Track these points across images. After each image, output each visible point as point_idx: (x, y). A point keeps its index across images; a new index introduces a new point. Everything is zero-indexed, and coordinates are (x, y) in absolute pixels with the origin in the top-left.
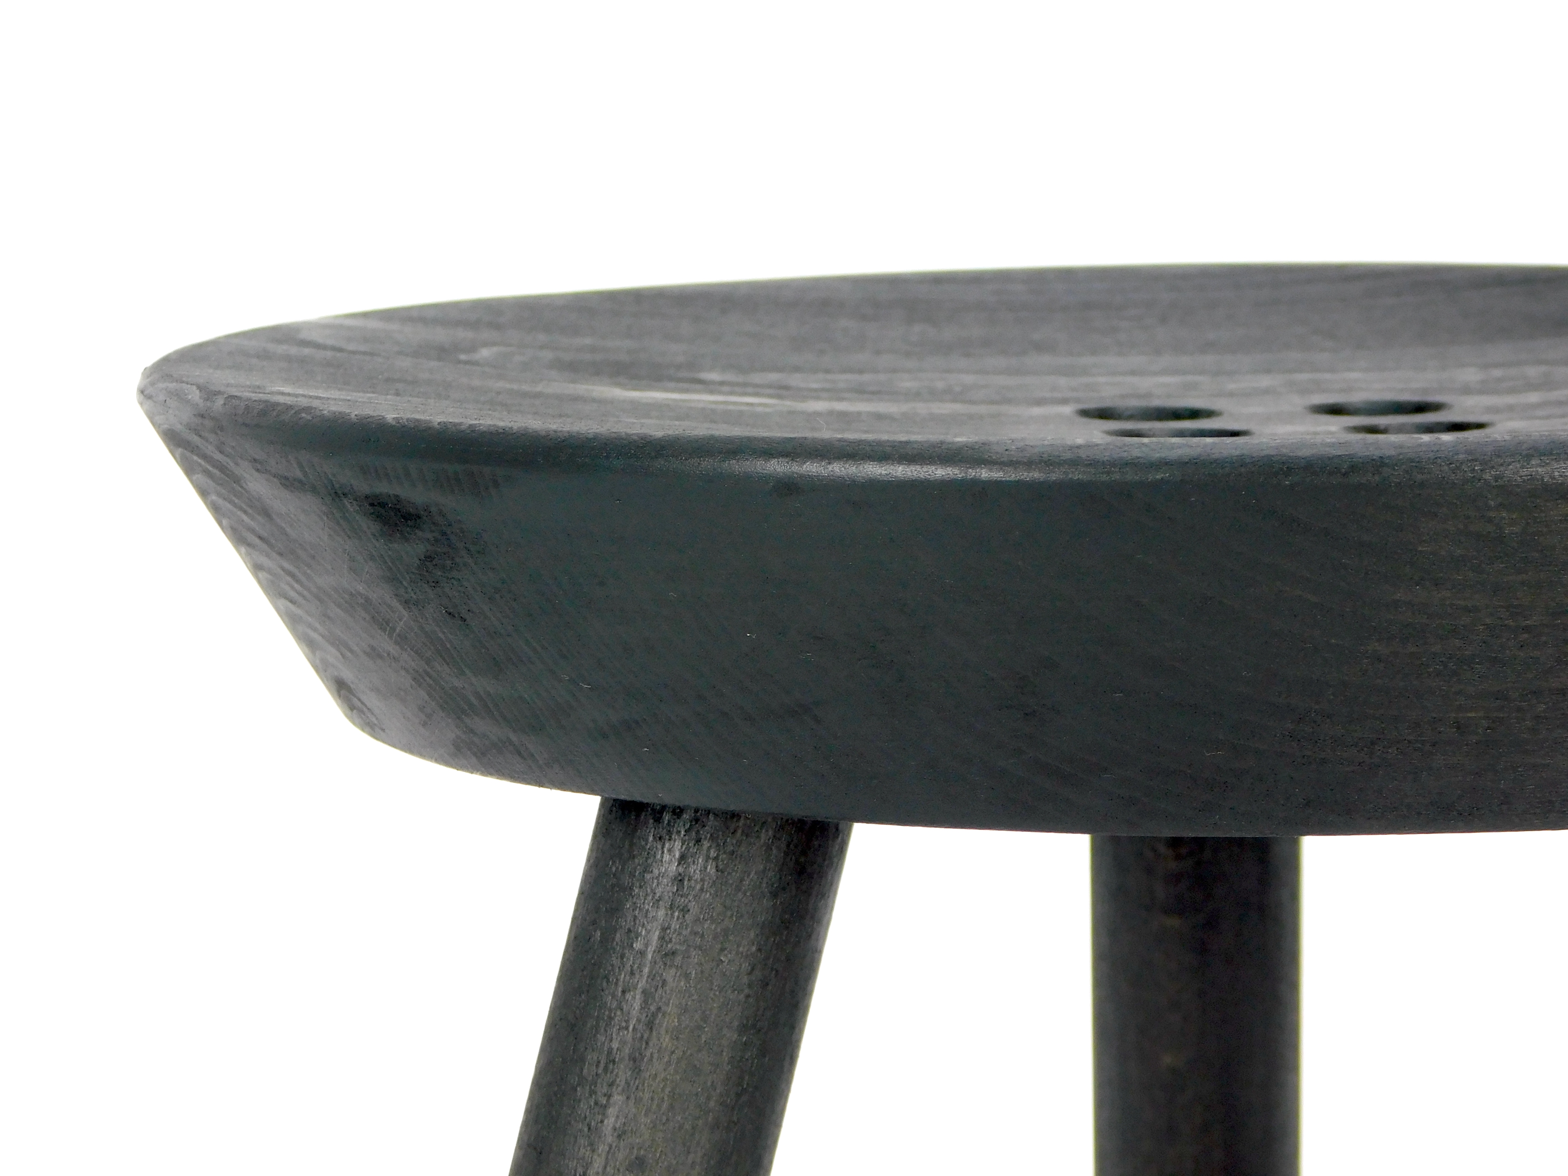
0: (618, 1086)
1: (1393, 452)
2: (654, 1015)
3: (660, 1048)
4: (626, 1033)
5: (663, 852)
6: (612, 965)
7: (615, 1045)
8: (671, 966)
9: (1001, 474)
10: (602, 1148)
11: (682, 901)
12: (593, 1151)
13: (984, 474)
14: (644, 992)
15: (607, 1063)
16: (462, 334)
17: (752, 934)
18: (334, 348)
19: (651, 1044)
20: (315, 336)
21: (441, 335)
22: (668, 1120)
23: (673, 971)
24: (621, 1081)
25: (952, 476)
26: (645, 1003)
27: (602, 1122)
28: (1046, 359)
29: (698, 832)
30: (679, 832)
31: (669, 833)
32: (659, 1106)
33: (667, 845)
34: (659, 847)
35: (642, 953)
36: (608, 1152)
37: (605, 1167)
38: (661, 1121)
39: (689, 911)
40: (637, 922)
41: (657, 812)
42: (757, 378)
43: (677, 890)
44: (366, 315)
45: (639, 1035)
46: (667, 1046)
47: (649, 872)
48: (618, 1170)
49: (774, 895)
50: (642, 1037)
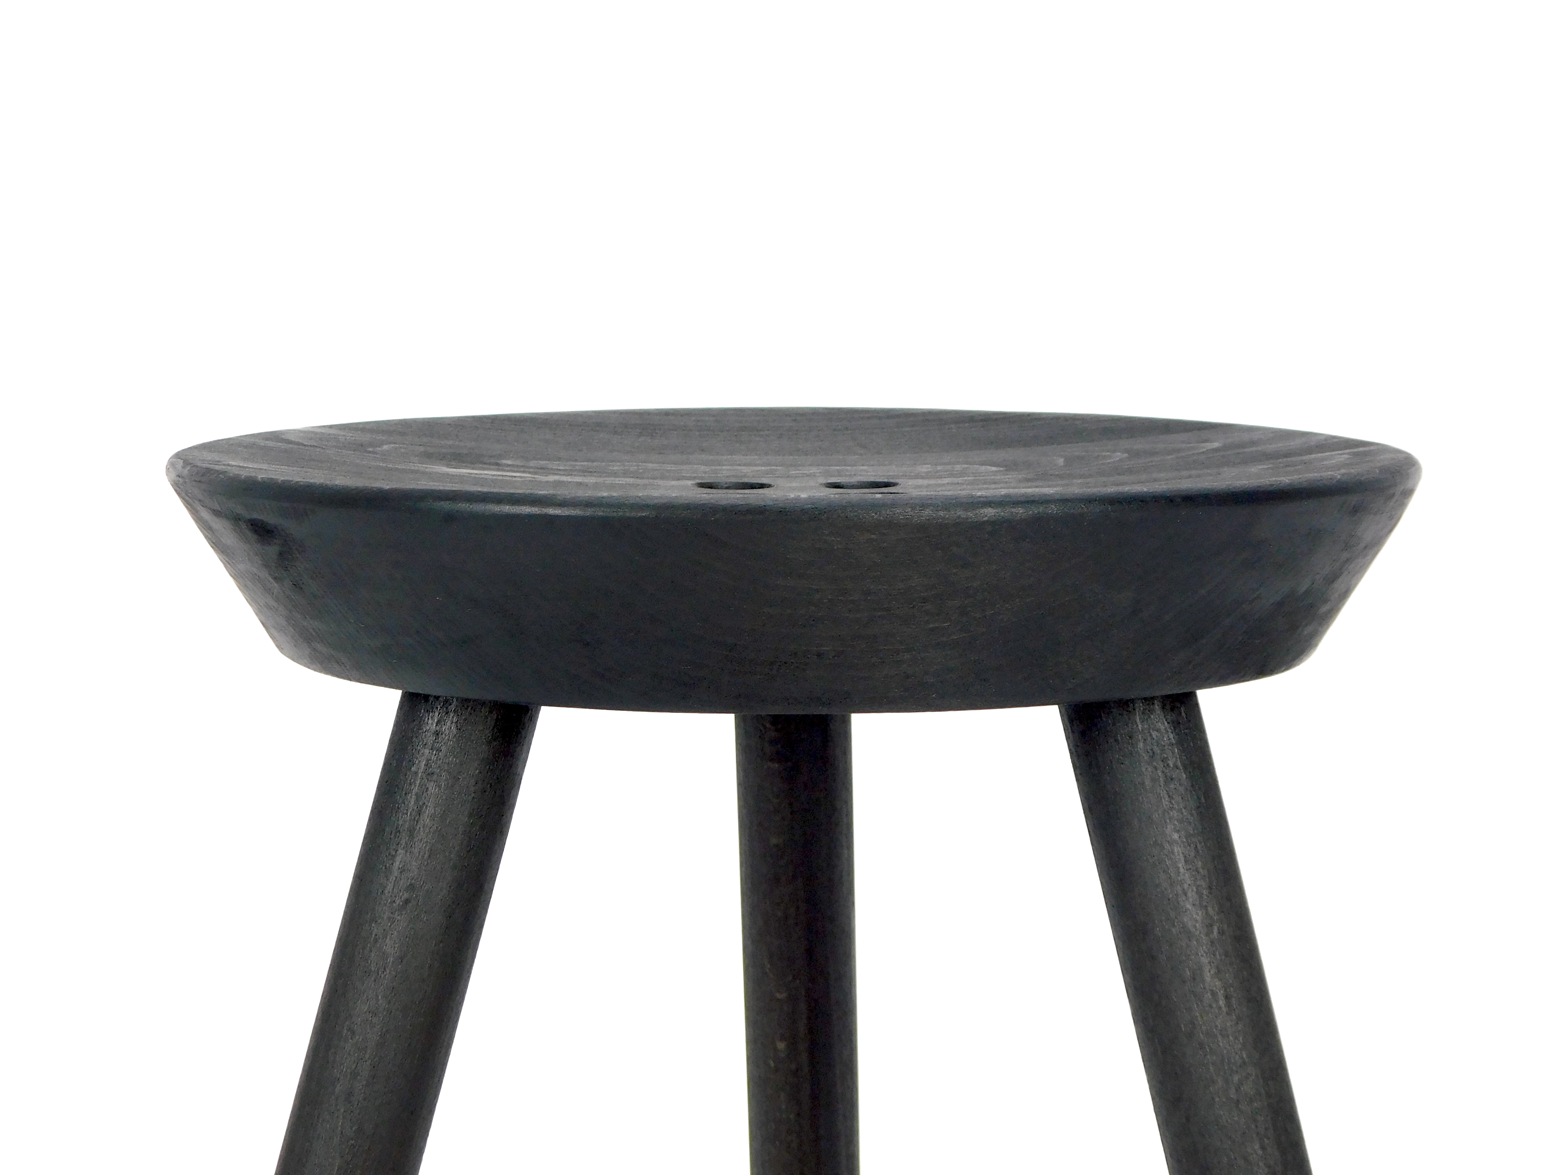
0: (402, 845)
1: (771, 503)
2: (422, 807)
3: (424, 825)
4: (406, 816)
5: (428, 719)
6: (401, 780)
7: (401, 823)
8: (431, 781)
9: (560, 511)
10: (392, 879)
11: (437, 745)
12: (387, 880)
13: (551, 511)
14: (416, 794)
15: (396, 833)
16: (380, 437)
17: (476, 764)
18: (298, 444)
19: (419, 823)
20: (292, 438)
21: (366, 438)
22: (427, 864)
23: (432, 784)
24: (403, 842)
25: (534, 512)
26: (417, 800)
27: (392, 864)
28: (704, 457)
29: (447, 708)
30: (437, 708)
31: (432, 708)
32: (423, 857)
33: (431, 714)
34: (427, 715)
35: (416, 773)
36: (395, 880)
37: (393, 889)
38: (423, 864)
39: (441, 751)
40: (414, 756)
41: (426, 698)
42: (532, 463)
43: (435, 739)
44: (331, 427)
45: (413, 818)
46: (427, 824)
47: (421, 729)
48: (400, 890)
49: (489, 743)
50: (414, 819)
